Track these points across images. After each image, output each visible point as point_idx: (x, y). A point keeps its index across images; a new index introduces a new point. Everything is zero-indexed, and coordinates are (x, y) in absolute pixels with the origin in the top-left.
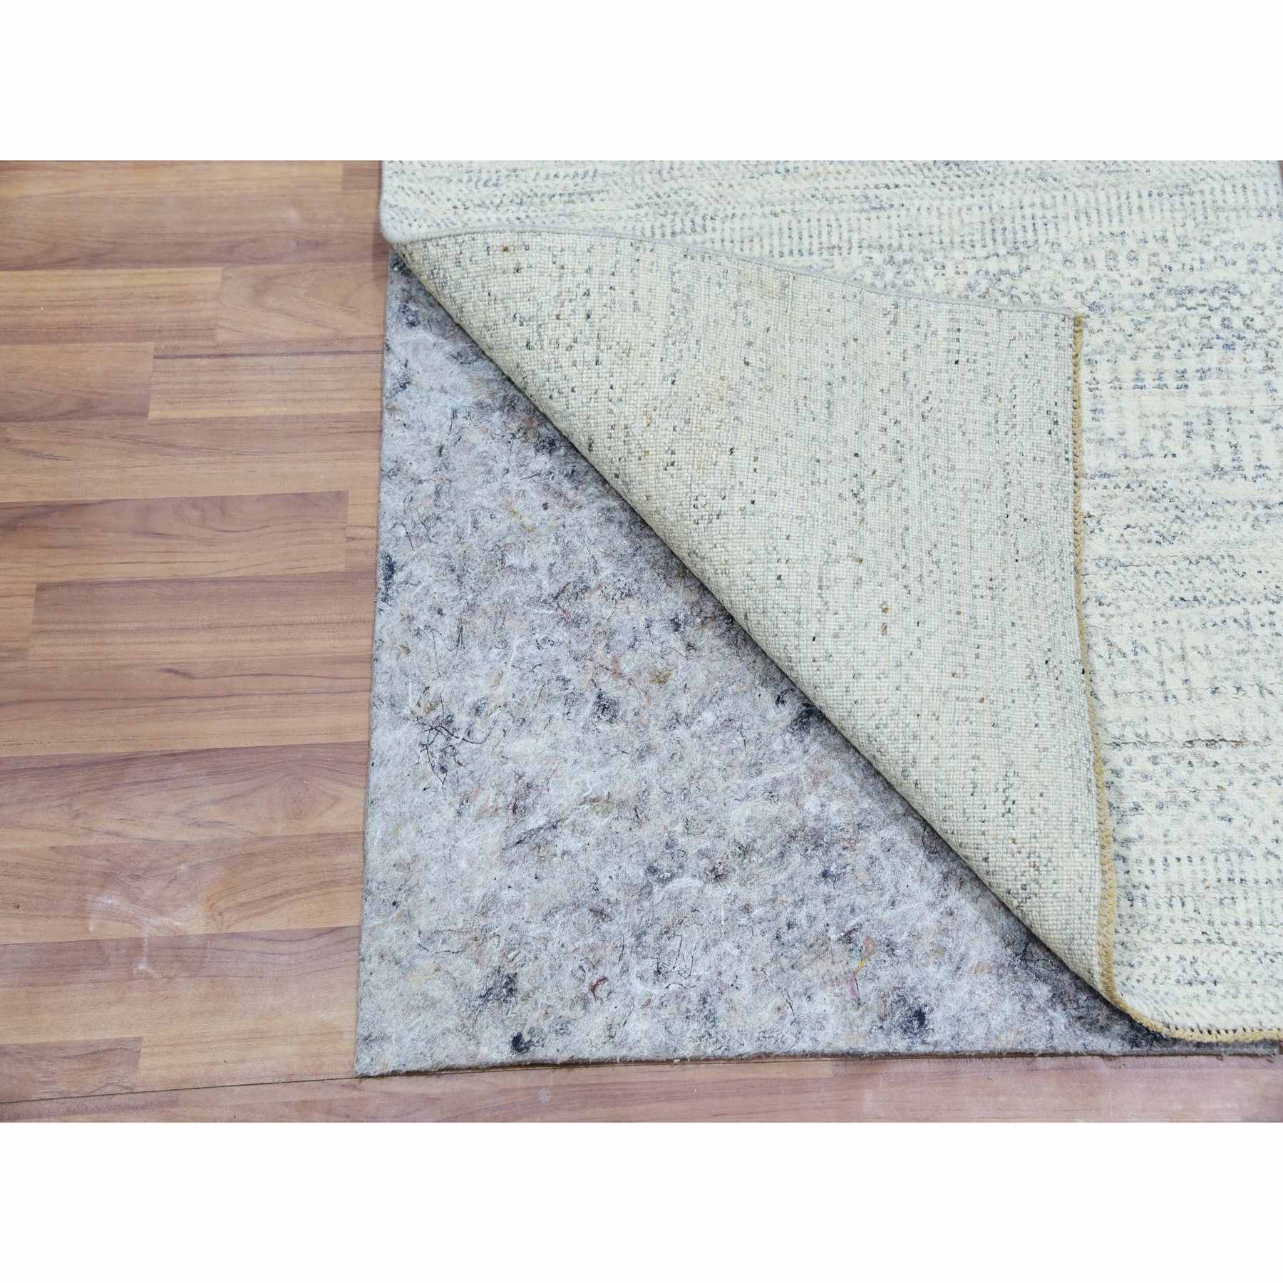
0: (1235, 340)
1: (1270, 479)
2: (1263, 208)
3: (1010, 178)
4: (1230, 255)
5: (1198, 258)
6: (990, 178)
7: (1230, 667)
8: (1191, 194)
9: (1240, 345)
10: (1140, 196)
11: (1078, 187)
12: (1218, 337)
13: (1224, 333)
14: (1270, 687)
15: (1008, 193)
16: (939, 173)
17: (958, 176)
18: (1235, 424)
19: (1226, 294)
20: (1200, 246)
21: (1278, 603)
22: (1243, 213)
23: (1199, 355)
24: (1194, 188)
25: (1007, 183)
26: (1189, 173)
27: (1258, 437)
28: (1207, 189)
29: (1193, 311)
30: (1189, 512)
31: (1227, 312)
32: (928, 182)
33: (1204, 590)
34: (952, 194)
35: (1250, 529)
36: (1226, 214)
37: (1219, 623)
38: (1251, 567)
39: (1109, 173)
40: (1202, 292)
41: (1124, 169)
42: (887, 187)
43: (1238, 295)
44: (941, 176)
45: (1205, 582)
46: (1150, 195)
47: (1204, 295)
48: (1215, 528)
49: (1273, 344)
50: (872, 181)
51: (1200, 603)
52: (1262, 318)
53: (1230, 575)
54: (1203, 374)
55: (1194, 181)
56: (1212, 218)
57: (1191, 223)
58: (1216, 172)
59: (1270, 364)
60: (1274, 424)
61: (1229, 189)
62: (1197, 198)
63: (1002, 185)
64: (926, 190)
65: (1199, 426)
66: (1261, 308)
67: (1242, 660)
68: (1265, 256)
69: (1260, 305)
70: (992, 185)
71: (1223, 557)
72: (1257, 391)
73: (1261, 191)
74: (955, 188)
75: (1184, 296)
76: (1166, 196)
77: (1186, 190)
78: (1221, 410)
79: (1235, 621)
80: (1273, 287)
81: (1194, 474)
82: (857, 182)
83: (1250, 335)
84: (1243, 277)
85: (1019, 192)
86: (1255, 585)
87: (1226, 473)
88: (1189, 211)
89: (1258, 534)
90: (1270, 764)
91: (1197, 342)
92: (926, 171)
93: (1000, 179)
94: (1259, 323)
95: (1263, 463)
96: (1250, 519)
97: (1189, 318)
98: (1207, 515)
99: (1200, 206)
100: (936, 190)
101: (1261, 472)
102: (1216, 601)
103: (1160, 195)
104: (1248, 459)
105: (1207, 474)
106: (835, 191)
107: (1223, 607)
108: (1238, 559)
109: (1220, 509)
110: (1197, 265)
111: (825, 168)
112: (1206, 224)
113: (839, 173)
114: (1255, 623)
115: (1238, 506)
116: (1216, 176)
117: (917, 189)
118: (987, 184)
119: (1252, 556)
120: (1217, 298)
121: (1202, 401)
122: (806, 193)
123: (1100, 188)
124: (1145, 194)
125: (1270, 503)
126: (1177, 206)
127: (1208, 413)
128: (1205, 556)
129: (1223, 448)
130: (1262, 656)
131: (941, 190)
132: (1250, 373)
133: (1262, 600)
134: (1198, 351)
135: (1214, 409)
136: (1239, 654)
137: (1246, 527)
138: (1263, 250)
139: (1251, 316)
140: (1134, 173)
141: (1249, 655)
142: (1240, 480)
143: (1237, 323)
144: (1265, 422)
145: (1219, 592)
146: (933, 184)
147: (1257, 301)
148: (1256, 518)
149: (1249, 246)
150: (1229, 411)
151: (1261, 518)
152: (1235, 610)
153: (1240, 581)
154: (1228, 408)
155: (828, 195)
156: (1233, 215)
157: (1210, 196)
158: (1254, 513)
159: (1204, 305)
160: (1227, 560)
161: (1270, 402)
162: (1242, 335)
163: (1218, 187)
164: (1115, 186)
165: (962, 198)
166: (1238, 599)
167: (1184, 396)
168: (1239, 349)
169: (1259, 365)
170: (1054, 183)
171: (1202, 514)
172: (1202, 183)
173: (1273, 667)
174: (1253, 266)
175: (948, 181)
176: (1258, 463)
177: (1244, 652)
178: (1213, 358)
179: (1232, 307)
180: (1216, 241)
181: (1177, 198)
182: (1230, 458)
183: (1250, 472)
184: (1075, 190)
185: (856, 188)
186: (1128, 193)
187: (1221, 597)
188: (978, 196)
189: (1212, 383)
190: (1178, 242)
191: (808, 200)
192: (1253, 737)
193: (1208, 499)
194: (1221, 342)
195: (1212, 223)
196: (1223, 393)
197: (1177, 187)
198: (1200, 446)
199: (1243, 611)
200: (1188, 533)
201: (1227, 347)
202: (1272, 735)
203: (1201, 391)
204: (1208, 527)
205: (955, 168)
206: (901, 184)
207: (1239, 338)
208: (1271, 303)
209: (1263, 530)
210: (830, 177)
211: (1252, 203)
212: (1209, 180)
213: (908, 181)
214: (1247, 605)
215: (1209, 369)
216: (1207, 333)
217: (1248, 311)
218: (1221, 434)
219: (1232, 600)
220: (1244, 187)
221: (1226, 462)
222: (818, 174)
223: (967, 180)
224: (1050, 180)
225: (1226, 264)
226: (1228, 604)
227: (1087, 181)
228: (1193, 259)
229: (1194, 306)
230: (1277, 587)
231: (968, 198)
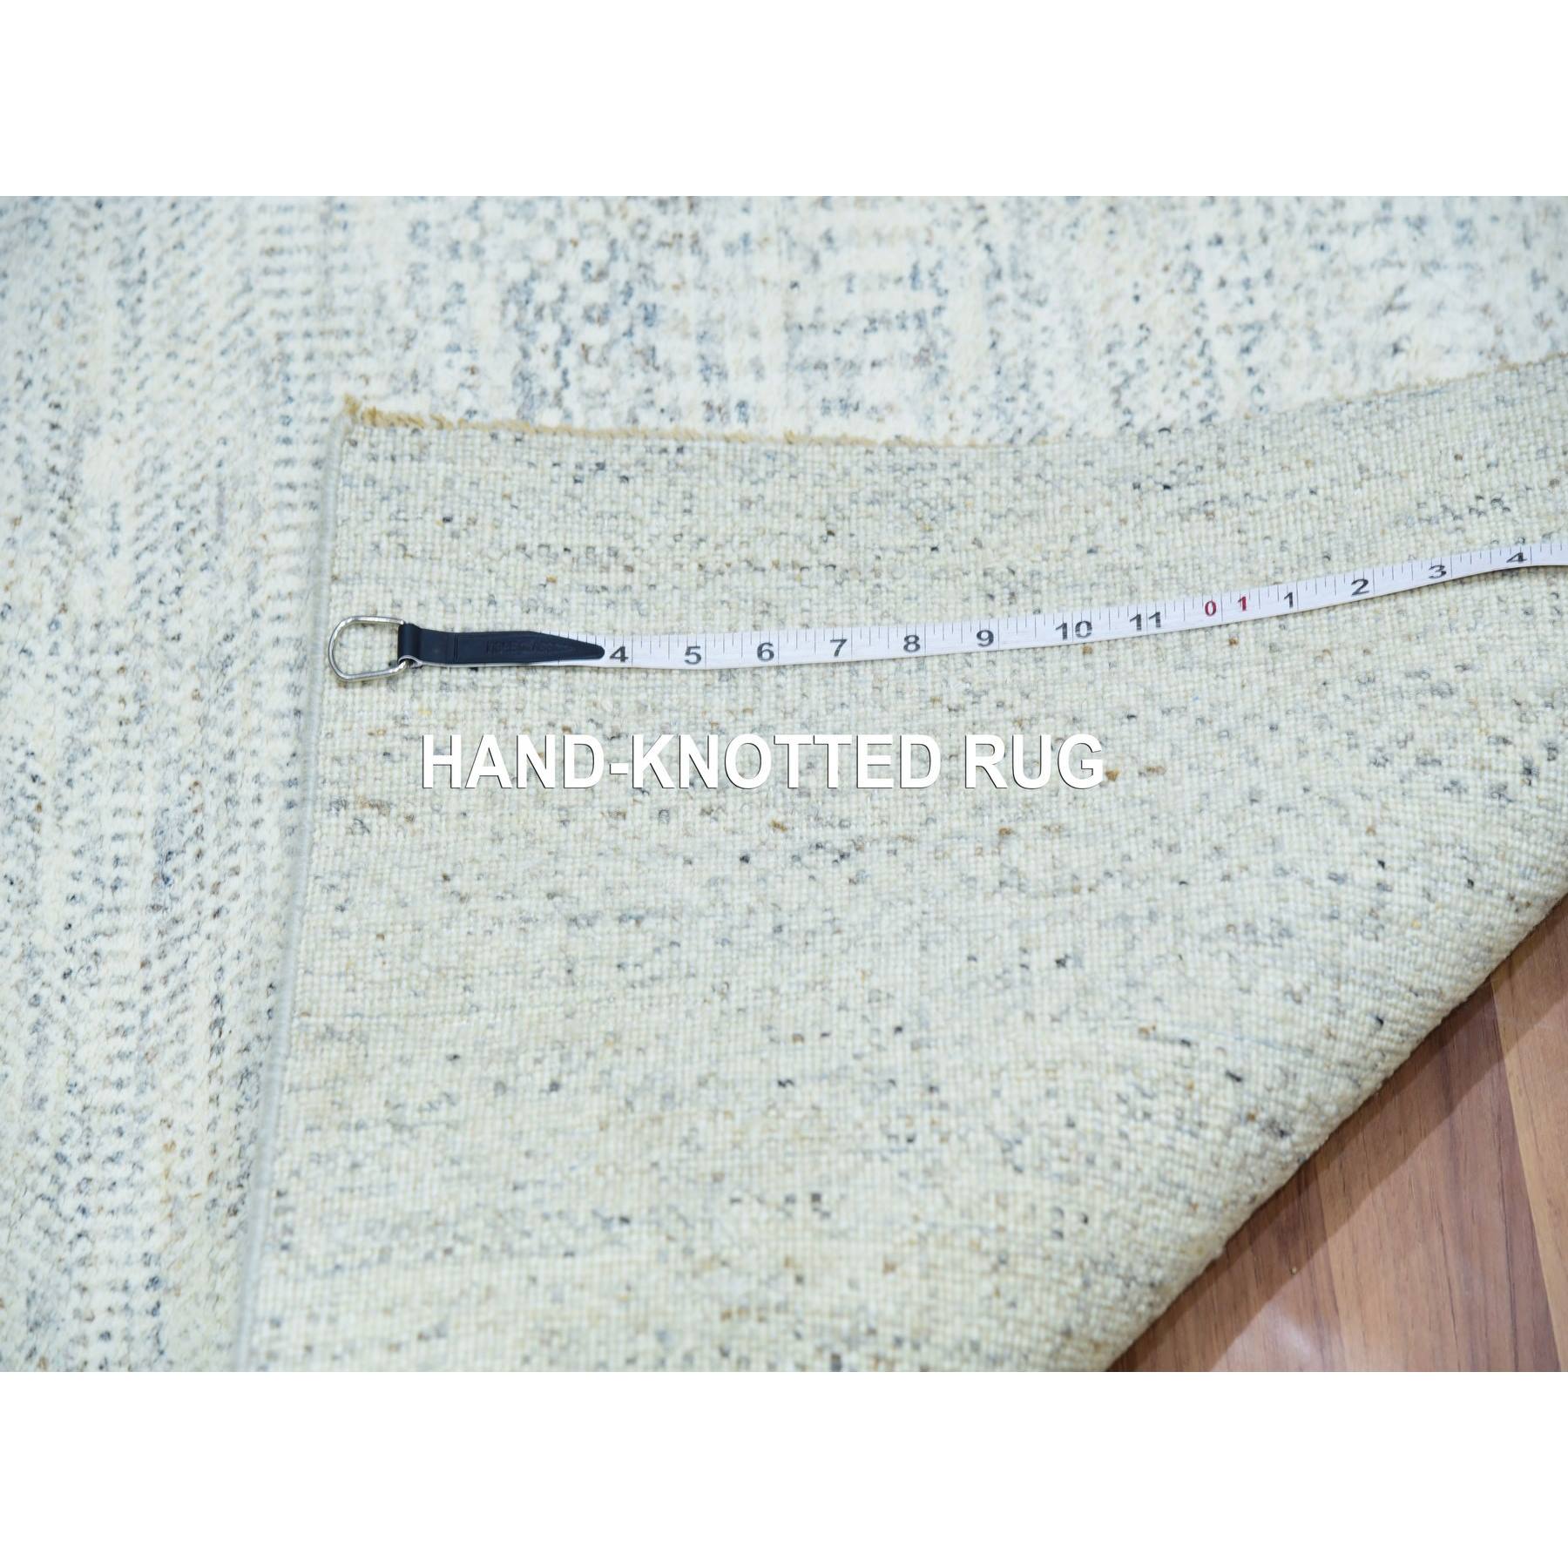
0: (633, 302)
1: (939, 265)
2: (325, 219)
3: (213, 735)
4: (437, 293)
5: (447, 357)
6: (211, 783)
7: (1348, 364)
8: (286, 358)
9: (642, 294)
10: (288, 462)
11: (252, 589)
12: (629, 333)
13: (620, 320)
14: (1390, 291)
15: (256, 743)
16: (188, 900)
17: (199, 855)
18: (824, 317)
19: (531, 309)
20: (417, 348)
21: (1199, 273)
22: (336, 260)
23: (671, 375)
24: (272, 349)
25: (228, 744)
26: (232, 356)
27: (850, 279)
28: (271, 327)
29: (571, 377)
30: (1020, 420)
31: (572, 311)
32: (211, 926)
33: (1184, 405)
34: (247, 870)
35: (1046, 310)
36: (339, 292)
37: (1254, 380)
38: (1127, 315)
39: (221, 520)
40: (526, 355)
41: (215, 492)
42: (217, 1023)
43: (534, 285)
44: (197, 893)
45: (1168, 401)
46: (287, 441)
47: (532, 349)
48: (1050, 373)
49: (640, 230)
50: (200, 1062)
51: (1215, 413)
52: (583, 245)
53: (1147, 352)
54: (711, 370)
55: (250, 352)
56: (350, 322)
57: (359, 365)
58: (231, 303)
59: (687, 241)
60: (820, 246)
61: (274, 282)
62: (296, 347)
63: (231, 755)
64: (233, 930)
65: (833, 387)
66: (561, 244)
67: (1330, 340)
68: (441, 225)
69: (554, 247)
70: (230, 778)
71: (1112, 365)
72: (747, 268)
73: (282, 219)
74: (231, 861)
75: (536, 391)
76: (290, 409)
77: (276, 367)
78: (794, 344)
79: (1246, 350)
80: (513, 217)
81: (938, 404)
82: (201, 1099)
83: (621, 272)
84: (491, 271)
85: (254, 718)
86: (1165, 309)
87: (933, 344)
88: (328, 365)
89: (1054, 296)
90: (1537, 310)
91: (640, 375)
92: (180, 930)
93: (214, 758)
94: (596, 251)
95: (906, 272)
96: (1025, 307)
97: (587, 386)
98: (1024, 387)
99: (318, 343)
100: (235, 907)
101: (924, 277)
102: (1207, 384)
103: (286, 421)
104: (896, 300)
105: (936, 380)
106: (224, 1152)
107: (1218, 371)
108: (1113, 336)
109: (1009, 362)
110: (464, 359)
111: (154, 1181)
112: (361, 334)
113: (170, 1147)
114: (1247, 315)
115: (999, 327)
116: (241, 304)
117: (231, 951)
118: (227, 790)
119: (1105, 308)
120: (539, 327)
121: (774, 377)
122: (222, 1232)
123: (260, 543)
124: (283, 451)
125: (989, 268)
126: (317, 387)
127: (802, 367)
128: (1114, 397)
129: (878, 344)
130: (1320, 302)
131: (236, 897)
132: (707, 280)
133: (1196, 299)
134: (659, 376)
135: (791, 355)
136: (1320, 347)
137: (1042, 316)
138: (427, 227)
139: (580, 265)
140: (226, 470)
141: (1320, 328)
142: (945, 318)
143: (597, 294)
144: (816, 262)
145: (1187, 377)
146: (217, 914)
147: (545, 249)
148: (1024, 296)
149: (416, 255)
150: (794, 328)
151: (1022, 289)
152: (1224, 350)
153: (1160, 335)
154: (787, 329)
155: (234, 1172)
156: (339, 280)
157: (293, 320)
158: (1012, 300)
159: (557, 354)
160: (1119, 356)
161: (772, 249)
162: (621, 286)
163: (268, 304)
164: (257, 516)
165: (261, 846)
166: (1198, 343)
167: (763, 410)
168: (652, 297)
169: (689, 263)
170: (238, 641)
171: (1023, 396)
172: (259, 333)
173: (1344, 286)
174: (464, 250)
175: (211, 877)
176: (908, 282)
177: (1314, 336)
178: (675, 349)
179: (562, 299)
180: (406, 318)
181: (294, 388)
182: (900, 334)
183: (928, 300)
184: (260, 596)
185: (214, 1100)
186: (280, 486)
187: (1198, 373)
188: (259, 812)
189: (732, 352)
190: (409, 393)
191: (241, 1225)
192: (1486, 334)
193: (991, 383)
194: (640, 330)
195: (361, 322)
196: (755, 334)
197: (268, 386)
198: (872, 388)
199: (1223, 336)
200: (1067, 425)
201: (649, 316)
202: (1479, 300)
203: (751, 376)
204: (1051, 386)
205: (177, 861)
206: (214, 991)
207: (628, 292)
208: (550, 225)
209: (1045, 285)
210: (179, 1169)
211: (311, 238)
212: (250, 319)
213: (207, 973)
214: (1209, 330)
215: (703, 357)
216: (620, 354)
217: (569, 270)
218: (848, 345)
219: (1202, 353)
220: (271, 252)
221: (910, 341)
222: (169, 1199)
223: (210, 834)
224: (228, 648)
225: (462, 302)
226: (1211, 361)
227: (239, 568)
228: (449, 364)
229: (559, 372)
230: (1166, 269)
231: (261, 834)
